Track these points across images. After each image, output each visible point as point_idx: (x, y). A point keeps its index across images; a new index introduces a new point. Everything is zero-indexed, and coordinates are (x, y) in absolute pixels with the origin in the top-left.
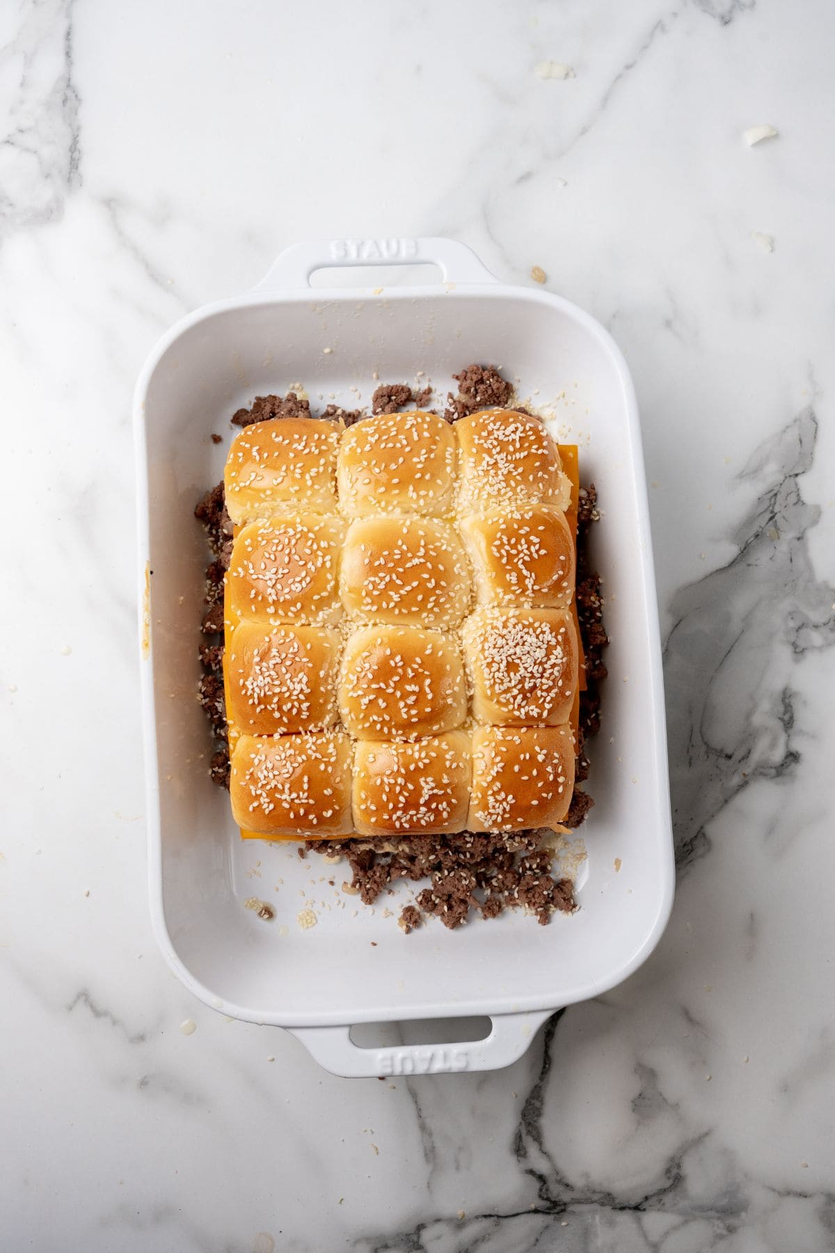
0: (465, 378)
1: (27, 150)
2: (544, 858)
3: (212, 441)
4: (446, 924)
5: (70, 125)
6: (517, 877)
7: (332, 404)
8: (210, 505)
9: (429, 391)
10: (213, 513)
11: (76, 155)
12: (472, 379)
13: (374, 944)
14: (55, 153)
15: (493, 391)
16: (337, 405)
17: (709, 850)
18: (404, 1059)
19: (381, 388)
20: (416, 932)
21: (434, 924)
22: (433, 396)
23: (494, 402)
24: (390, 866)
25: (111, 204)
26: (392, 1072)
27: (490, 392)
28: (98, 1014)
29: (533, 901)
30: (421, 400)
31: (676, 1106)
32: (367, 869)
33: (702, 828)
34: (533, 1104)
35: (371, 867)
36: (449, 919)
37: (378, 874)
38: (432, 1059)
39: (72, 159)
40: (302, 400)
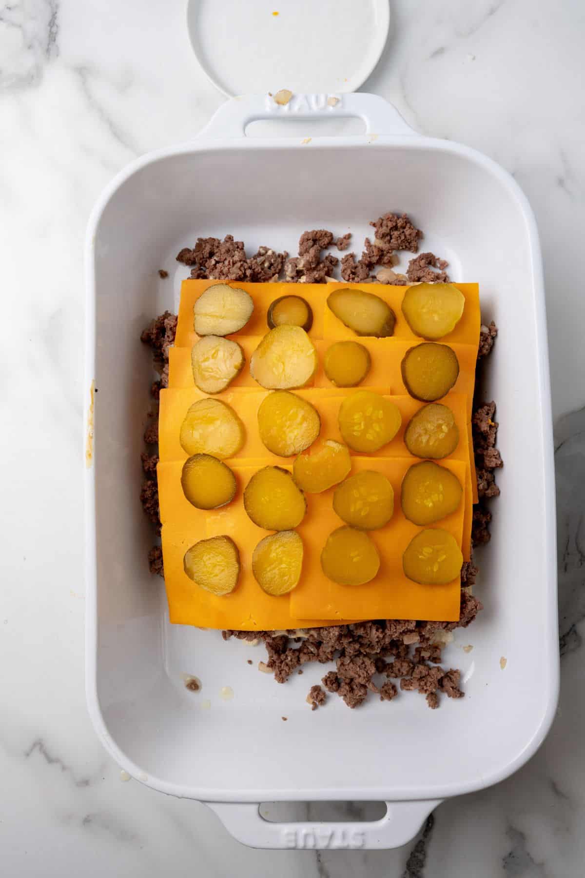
0: (381, 225)
1: (13, 25)
2: (436, 651)
3: (159, 276)
4: (348, 704)
5: (50, 4)
6: (412, 665)
7: (264, 246)
8: (155, 331)
9: (349, 236)
10: (157, 338)
11: (54, 29)
12: (387, 226)
13: (285, 719)
14: (37, 27)
15: (405, 237)
16: (268, 247)
17: (579, 646)
18: (306, 836)
19: (307, 233)
20: (321, 709)
21: (337, 702)
22: (353, 240)
23: (406, 247)
24: (300, 650)
25: (82, 71)
26: (296, 846)
27: (403, 238)
28: (50, 760)
29: (425, 688)
30: (341, 244)
31: (541, 865)
32: (281, 652)
33: (574, 625)
34: (417, 857)
35: (284, 651)
36: (350, 700)
37: (289, 658)
38: (332, 836)
39: (51, 33)
40: (237, 242)
